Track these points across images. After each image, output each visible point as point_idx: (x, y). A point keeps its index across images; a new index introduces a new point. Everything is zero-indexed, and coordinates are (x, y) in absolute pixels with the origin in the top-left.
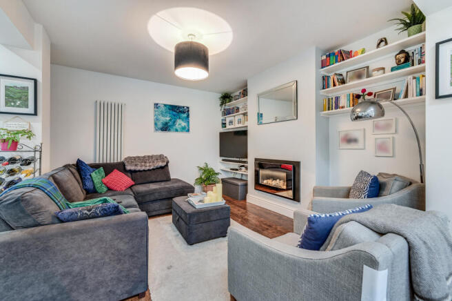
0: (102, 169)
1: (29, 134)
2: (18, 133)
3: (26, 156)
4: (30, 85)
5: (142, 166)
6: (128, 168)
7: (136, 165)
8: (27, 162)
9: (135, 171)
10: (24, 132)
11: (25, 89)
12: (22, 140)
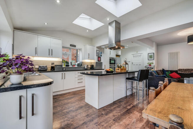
0: (170, 72)
1: (153, 63)
2: (151, 63)
3: (152, 67)
4: (153, 54)
5: (185, 72)
6: (179, 72)
7: (182, 72)
8: (152, 68)
9: (181, 74)
10: (152, 63)
11: (152, 55)
12: (152, 64)
